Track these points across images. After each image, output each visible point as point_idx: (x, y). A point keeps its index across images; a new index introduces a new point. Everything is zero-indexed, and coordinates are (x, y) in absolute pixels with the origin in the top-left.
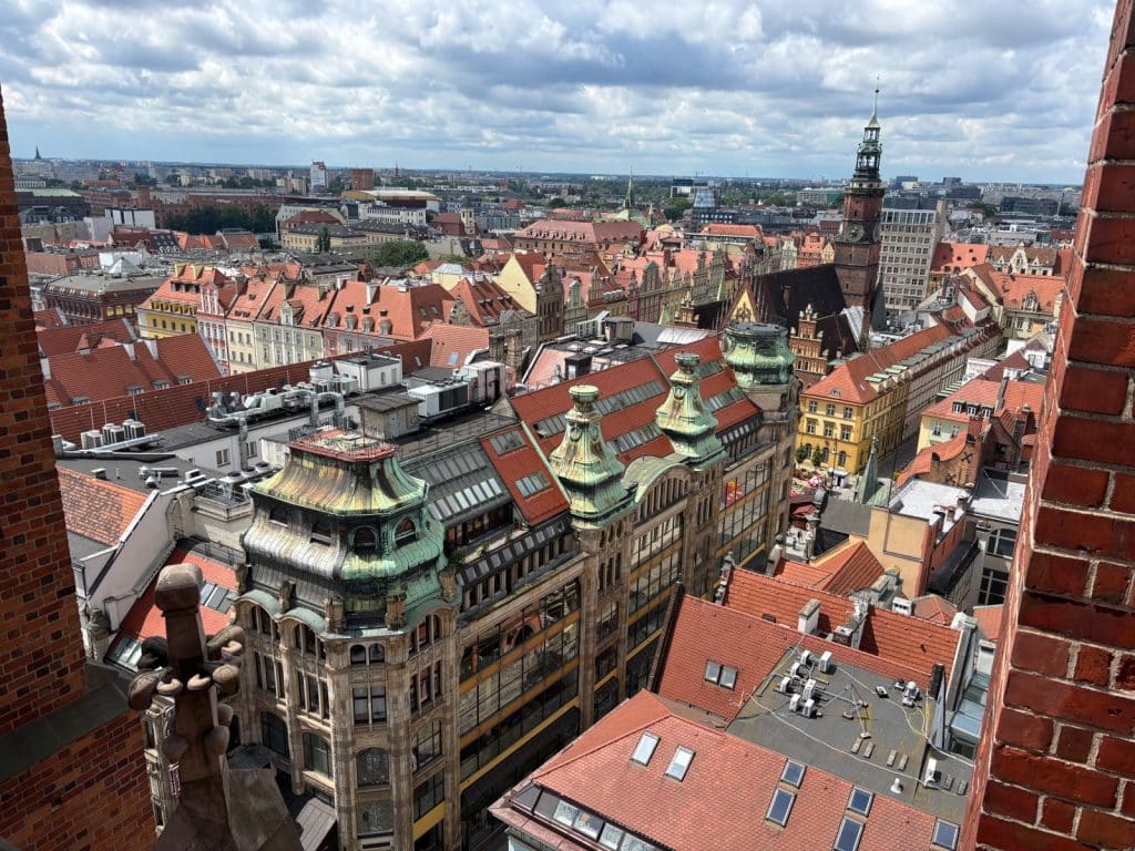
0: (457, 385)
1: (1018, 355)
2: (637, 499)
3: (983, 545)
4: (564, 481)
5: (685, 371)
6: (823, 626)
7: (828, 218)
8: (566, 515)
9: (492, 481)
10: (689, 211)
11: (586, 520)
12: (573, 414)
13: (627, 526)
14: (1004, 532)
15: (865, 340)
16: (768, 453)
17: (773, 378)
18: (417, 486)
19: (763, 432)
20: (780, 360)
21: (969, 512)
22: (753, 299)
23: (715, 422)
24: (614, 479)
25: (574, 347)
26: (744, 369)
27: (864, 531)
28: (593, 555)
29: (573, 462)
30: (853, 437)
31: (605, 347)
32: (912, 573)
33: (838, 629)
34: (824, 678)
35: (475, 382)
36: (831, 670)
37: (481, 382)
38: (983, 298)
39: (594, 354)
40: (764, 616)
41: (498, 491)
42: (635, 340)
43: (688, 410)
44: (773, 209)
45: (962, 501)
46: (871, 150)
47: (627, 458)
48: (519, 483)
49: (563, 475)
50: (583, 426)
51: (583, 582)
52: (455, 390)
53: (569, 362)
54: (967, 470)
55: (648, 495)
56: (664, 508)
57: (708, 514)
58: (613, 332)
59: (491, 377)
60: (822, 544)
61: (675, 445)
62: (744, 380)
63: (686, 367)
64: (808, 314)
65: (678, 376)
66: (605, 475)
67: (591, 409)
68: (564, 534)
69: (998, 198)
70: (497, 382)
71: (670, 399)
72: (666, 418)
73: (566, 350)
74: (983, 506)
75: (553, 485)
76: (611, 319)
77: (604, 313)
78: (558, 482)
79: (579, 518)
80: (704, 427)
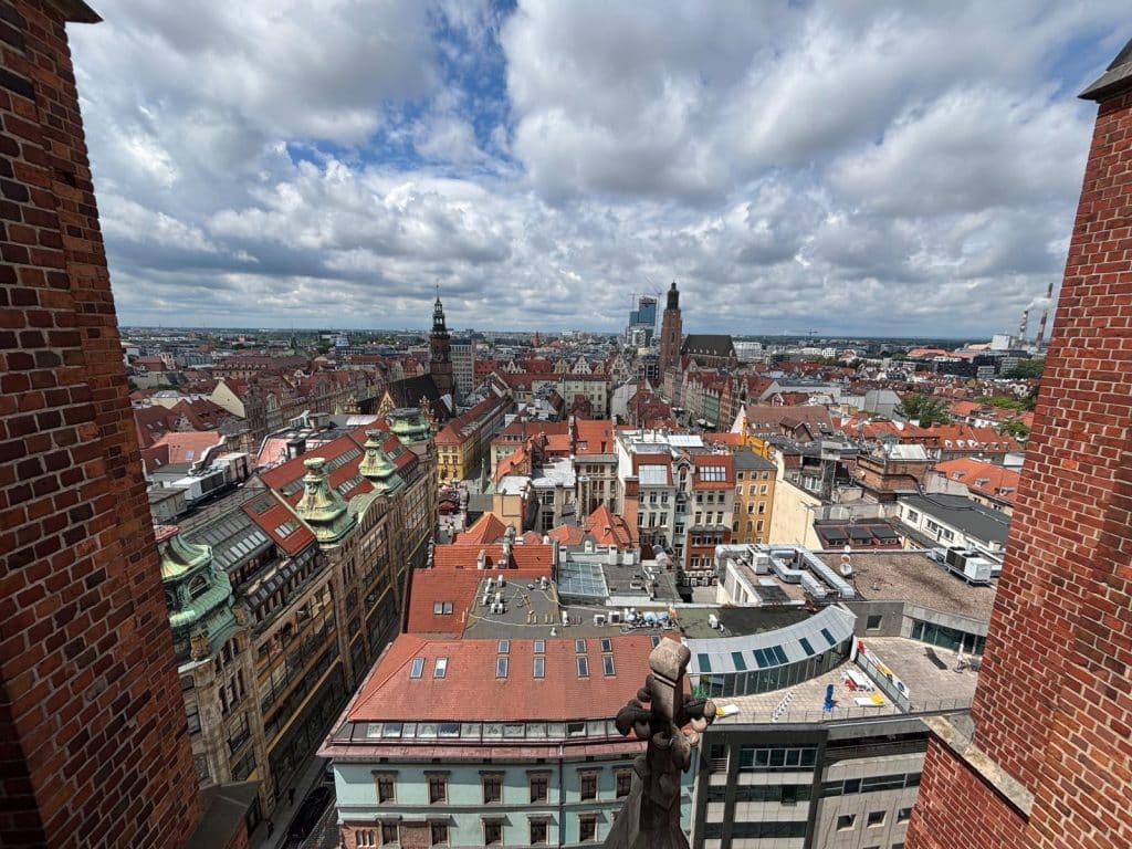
0: (214, 473)
1: (525, 410)
2: (360, 521)
3: (540, 501)
4: (309, 521)
5: (373, 440)
6: (489, 563)
7: (415, 350)
8: (316, 543)
9: (257, 534)
10: (334, 349)
11: (329, 543)
12: (309, 477)
13: (356, 540)
14: (548, 493)
15: (454, 410)
16: (425, 478)
17: (420, 437)
18: (202, 551)
19: (420, 467)
20: (423, 427)
21: (532, 487)
22: (392, 395)
23: (396, 466)
24: (344, 513)
25: (291, 435)
26: (404, 434)
27: (491, 508)
28: (338, 564)
29: (313, 507)
30: (459, 462)
31: (313, 432)
32: (518, 523)
33: (500, 562)
34: (503, 590)
35: (228, 469)
36: (504, 584)
37: (233, 468)
38: (502, 385)
39: (307, 438)
40: (457, 567)
41: (263, 539)
42: (332, 426)
43: (379, 463)
44: (382, 346)
45: (529, 483)
46: (439, 315)
47: (347, 498)
48: (277, 530)
49: (308, 518)
50: (318, 484)
51: (334, 583)
52: (213, 476)
53: (289, 445)
54: (527, 467)
55: (365, 517)
56: (375, 523)
57: (400, 520)
58: (316, 423)
59: (240, 464)
60: (471, 519)
61: (374, 484)
62: (405, 440)
63: (373, 438)
64: (424, 400)
65: (369, 443)
66: (338, 511)
67: (321, 472)
68: (316, 555)
69: (493, 338)
70: (245, 467)
71: (367, 457)
72: (365, 468)
73: (285, 438)
74: (538, 482)
75: (302, 525)
76: (313, 415)
77: (306, 412)
78: (306, 524)
79: (323, 543)
80: (390, 471)
